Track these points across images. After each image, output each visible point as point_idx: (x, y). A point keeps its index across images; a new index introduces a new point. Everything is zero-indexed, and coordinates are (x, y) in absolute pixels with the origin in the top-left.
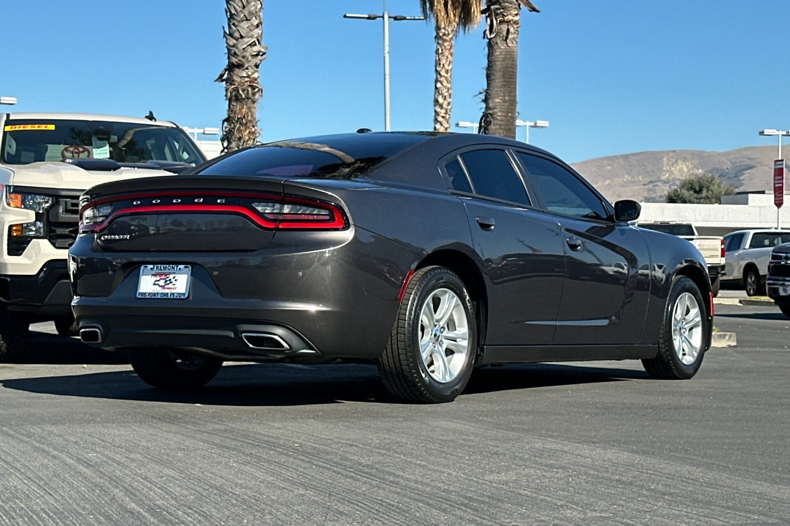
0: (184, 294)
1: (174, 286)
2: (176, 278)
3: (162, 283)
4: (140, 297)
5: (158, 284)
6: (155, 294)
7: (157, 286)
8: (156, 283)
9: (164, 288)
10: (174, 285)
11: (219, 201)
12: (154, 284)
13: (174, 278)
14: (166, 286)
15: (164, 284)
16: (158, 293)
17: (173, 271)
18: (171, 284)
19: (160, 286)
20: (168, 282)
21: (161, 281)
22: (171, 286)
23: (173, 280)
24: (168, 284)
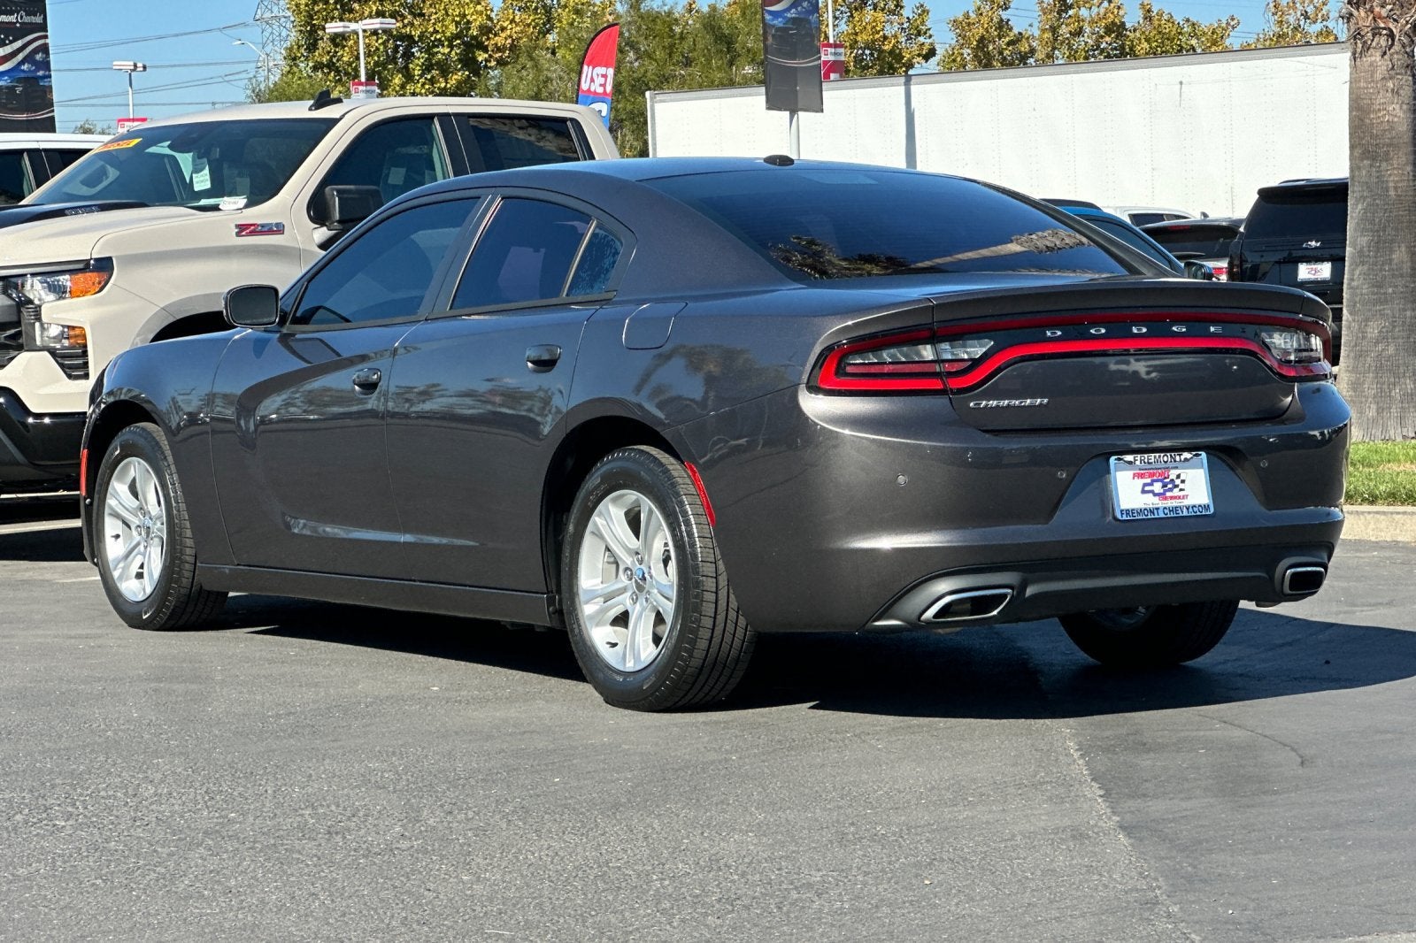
0: (1207, 507)
1: (1182, 493)
2: (1182, 477)
3: (1157, 487)
4: (1125, 518)
5: (1152, 492)
6: (1152, 512)
7: (1151, 495)
8: (1147, 488)
9: (1166, 498)
10: (1181, 490)
11: (1212, 329)
12: (1144, 492)
13: (1178, 477)
14: (1168, 494)
15: (1162, 491)
16: (1157, 509)
17: (1174, 464)
18: (1176, 490)
19: (1155, 495)
20: (1170, 486)
21: (1155, 484)
22: (1176, 492)
23: (1178, 482)
24: (1171, 490)
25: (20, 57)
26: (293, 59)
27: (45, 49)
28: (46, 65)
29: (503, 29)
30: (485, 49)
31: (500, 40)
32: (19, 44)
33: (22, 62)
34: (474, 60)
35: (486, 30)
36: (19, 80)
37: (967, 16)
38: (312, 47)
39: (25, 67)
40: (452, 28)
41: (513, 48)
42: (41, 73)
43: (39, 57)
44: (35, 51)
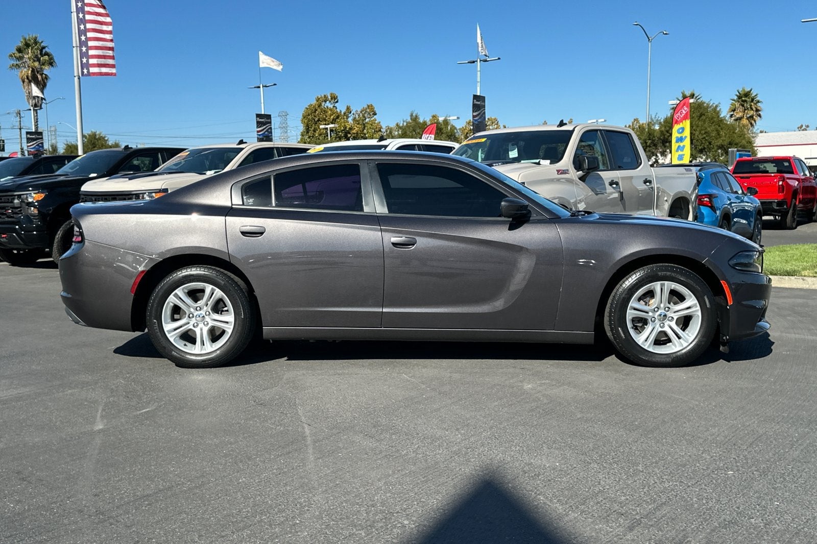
25: (265, 130)
26: (302, 135)
27: (271, 128)
28: (271, 133)
29: (355, 129)
30: (350, 134)
31: (354, 131)
32: (264, 127)
33: (265, 132)
34: (347, 136)
35: (351, 129)
36: (265, 136)
37: (463, 128)
38: (308, 132)
39: (266, 133)
40: (342, 128)
41: (357, 133)
42: (270, 135)
43: (269, 130)
44: (269, 129)
